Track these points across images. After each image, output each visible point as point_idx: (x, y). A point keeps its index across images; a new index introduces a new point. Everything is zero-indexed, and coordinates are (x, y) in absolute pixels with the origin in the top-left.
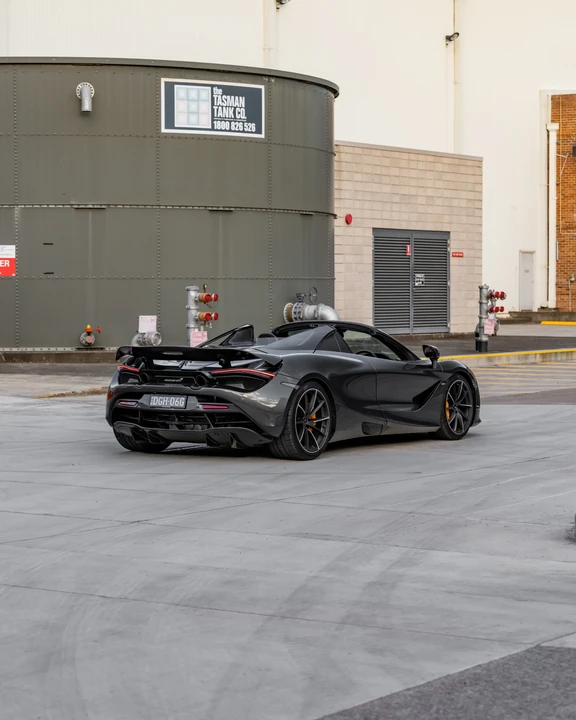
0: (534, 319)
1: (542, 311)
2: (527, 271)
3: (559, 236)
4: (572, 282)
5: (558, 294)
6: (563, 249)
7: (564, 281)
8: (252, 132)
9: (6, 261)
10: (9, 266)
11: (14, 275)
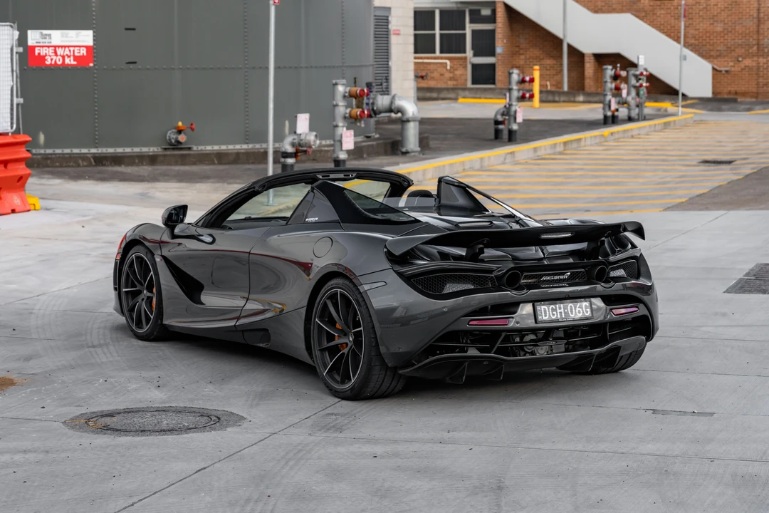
9: (82, 48)
10: (85, 54)
11: (91, 65)
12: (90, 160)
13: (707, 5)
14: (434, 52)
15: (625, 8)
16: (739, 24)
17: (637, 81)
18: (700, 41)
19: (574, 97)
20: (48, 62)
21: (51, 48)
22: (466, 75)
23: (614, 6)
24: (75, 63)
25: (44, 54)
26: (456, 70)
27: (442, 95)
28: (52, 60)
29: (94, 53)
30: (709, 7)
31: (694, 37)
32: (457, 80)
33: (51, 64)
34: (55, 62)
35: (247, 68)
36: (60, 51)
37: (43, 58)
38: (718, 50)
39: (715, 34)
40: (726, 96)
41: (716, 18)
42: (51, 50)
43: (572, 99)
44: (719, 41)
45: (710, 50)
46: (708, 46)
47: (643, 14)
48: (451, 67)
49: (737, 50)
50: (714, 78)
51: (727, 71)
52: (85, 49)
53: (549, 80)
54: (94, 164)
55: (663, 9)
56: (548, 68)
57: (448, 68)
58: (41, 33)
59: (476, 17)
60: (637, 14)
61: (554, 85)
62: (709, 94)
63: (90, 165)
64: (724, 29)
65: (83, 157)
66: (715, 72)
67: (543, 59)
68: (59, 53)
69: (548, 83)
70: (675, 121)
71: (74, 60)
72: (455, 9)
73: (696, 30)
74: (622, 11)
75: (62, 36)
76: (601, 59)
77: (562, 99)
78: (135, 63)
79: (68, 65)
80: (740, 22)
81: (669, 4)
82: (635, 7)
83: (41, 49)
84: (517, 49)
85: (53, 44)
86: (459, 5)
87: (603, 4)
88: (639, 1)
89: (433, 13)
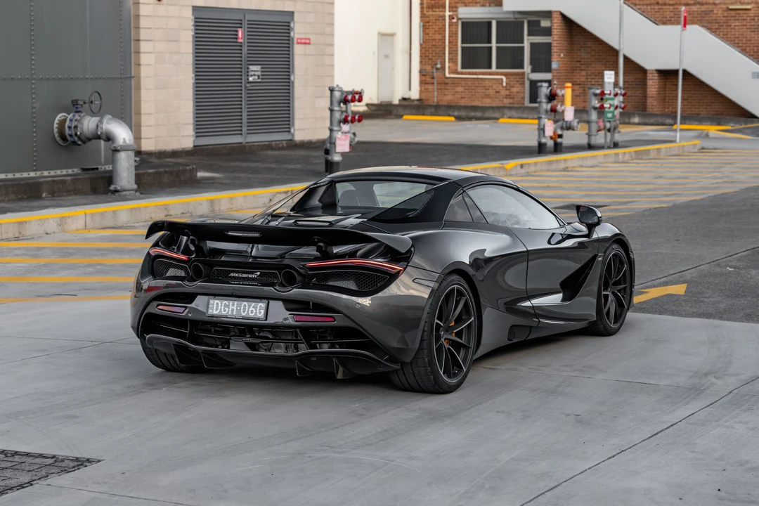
0: (395, 112)
1: (405, 103)
2: (386, 57)
3: (423, 16)
4: (437, 69)
5: (422, 83)
6: (427, 31)
7: (428, 68)
14: (490, 67)
15: (695, 19)
19: (629, 118)
22: (524, 92)
26: (513, 87)
27: (487, 115)
32: (513, 98)
43: (627, 120)
47: (716, 26)
48: (507, 84)
55: (738, 20)
57: (504, 84)
59: (535, 29)
60: (709, 25)
72: (513, 20)
76: (668, 75)
81: (745, 15)
82: (706, 19)
84: (578, 65)
86: (517, 16)
87: (672, 14)
88: (712, 11)
89: (489, 24)
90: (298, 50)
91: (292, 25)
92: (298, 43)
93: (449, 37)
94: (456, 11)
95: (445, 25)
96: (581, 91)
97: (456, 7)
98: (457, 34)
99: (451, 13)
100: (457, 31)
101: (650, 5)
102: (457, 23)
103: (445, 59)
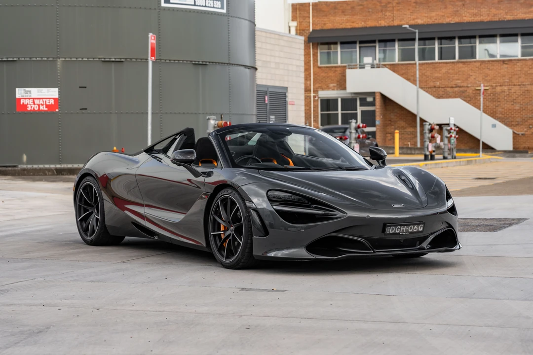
8: (218, 8)
9: (51, 100)
10: (53, 103)
11: (57, 110)
12: (54, 172)
13: (509, 93)
15: (457, 95)
16: (530, 104)
17: (449, 134)
18: (505, 115)
20: (29, 109)
21: (31, 100)
23: (450, 94)
24: (47, 109)
25: (26, 104)
28: (31, 107)
29: (59, 103)
30: (510, 94)
31: (501, 113)
33: (31, 110)
34: (34, 108)
35: (162, 113)
36: (37, 102)
37: (25, 106)
38: (516, 121)
39: (515, 111)
40: (522, 150)
41: (515, 101)
42: (31, 101)
43: (423, 152)
44: (517, 116)
45: (512, 121)
46: (510, 119)
47: (469, 99)
49: (529, 121)
50: (514, 138)
51: (522, 134)
52: (53, 100)
53: (410, 141)
54: (56, 173)
56: (409, 133)
58: (25, 90)
59: (364, 103)
60: (465, 99)
61: (413, 144)
62: (511, 148)
63: (53, 174)
64: (521, 108)
65: (49, 170)
66: (515, 135)
67: (406, 128)
68: (36, 103)
69: (409, 143)
70: (476, 160)
71: (46, 108)
72: (351, 98)
73: (502, 108)
74: (455, 97)
75: (38, 92)
77: (417, 152)
78: (86, 109)
79: (42, 110)
80: (531, 103)
81: (485, 93)
82: (463, 95)
83: (25, 100)
84: (389, 122)
85: (33, 97)
86: (353, 95)
87: (443, 93)
88: (467, 91)
89: (337, 100)
90: (290, 107)
91: (287, 94)
92: (290, 104)
93: (314, 108)
94: (317, 93)
95: (311, 101)
96: (392, 137)
97: (317, 91)
98: (318, 106)
99: (314, 94)
100: (318, 104)
101: (431, 88)
102: (318, 100)
103: (311, 120)
